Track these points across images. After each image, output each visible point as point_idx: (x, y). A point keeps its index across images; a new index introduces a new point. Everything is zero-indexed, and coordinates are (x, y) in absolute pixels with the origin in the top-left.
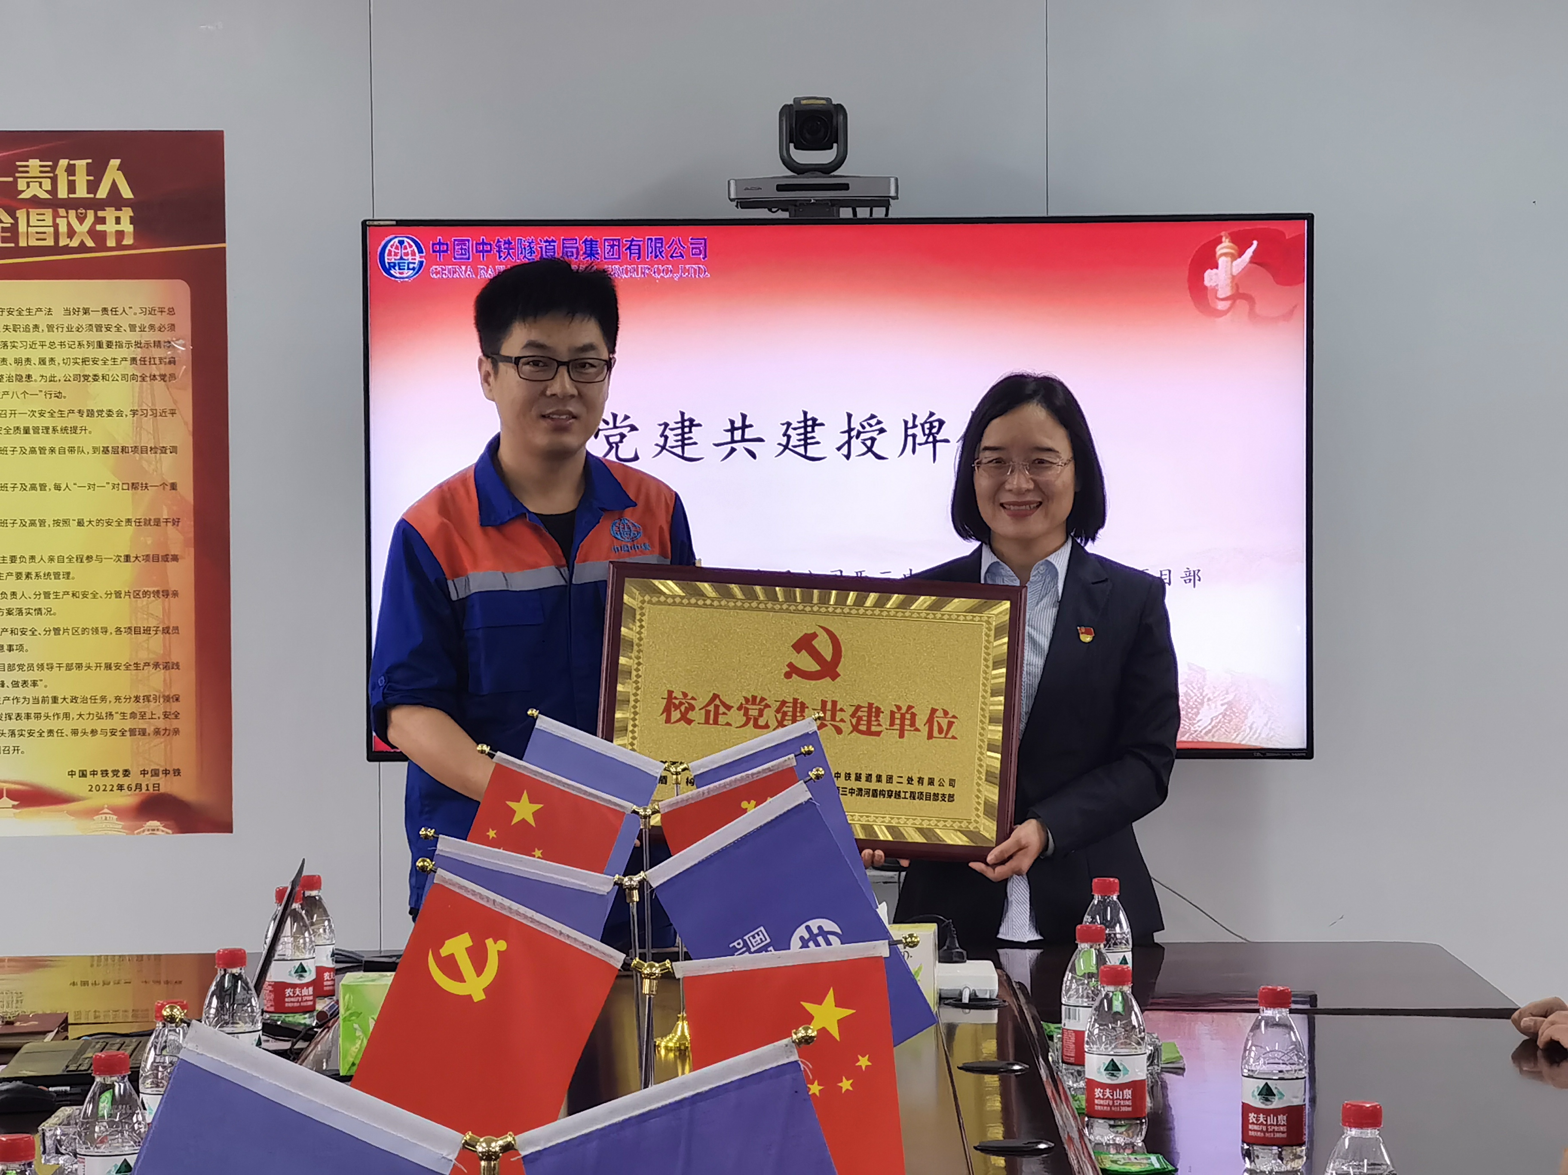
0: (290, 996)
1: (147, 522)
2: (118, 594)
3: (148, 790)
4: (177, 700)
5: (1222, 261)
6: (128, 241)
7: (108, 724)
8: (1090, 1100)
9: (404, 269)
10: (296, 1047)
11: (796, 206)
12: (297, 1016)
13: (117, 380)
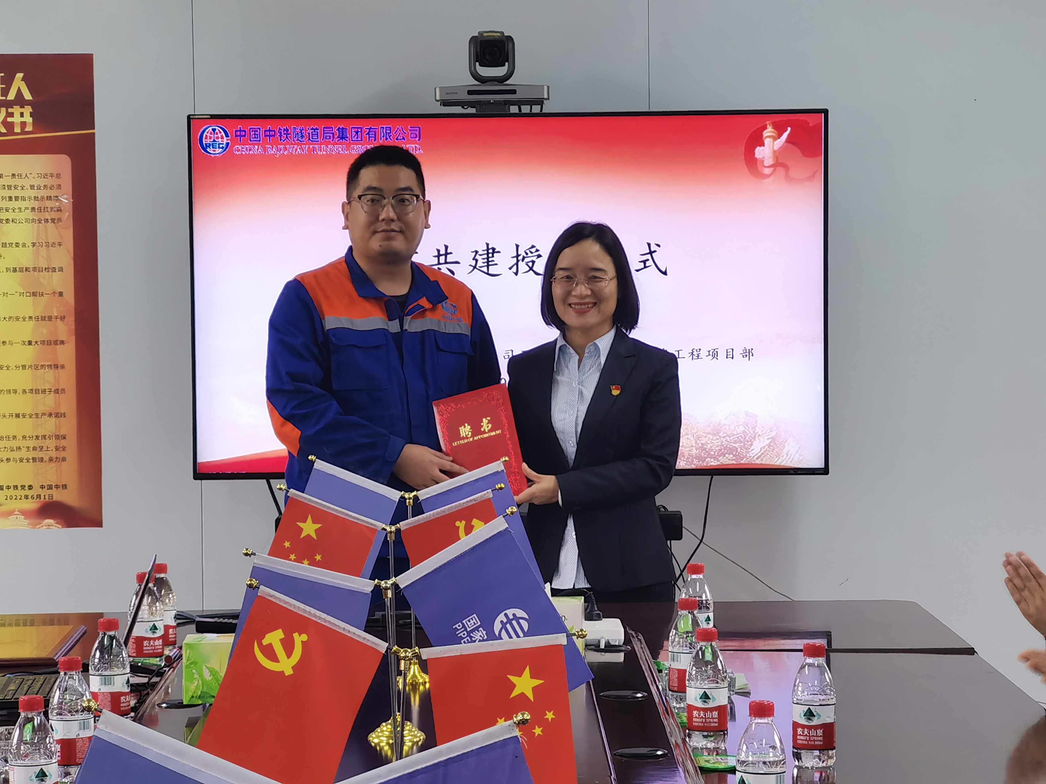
0: (147, 646)
1: (43, 318)
2: (24, 367)
3: (45, 499)
4: (64, 438)
5: (767, 141)
6: (29, 128)
7: (18, 455)
8: (690, 717)
9: (216, 148)
10: (151, 681)
11: (480, 104)
12: (151, 659)
13: (22, 223)
